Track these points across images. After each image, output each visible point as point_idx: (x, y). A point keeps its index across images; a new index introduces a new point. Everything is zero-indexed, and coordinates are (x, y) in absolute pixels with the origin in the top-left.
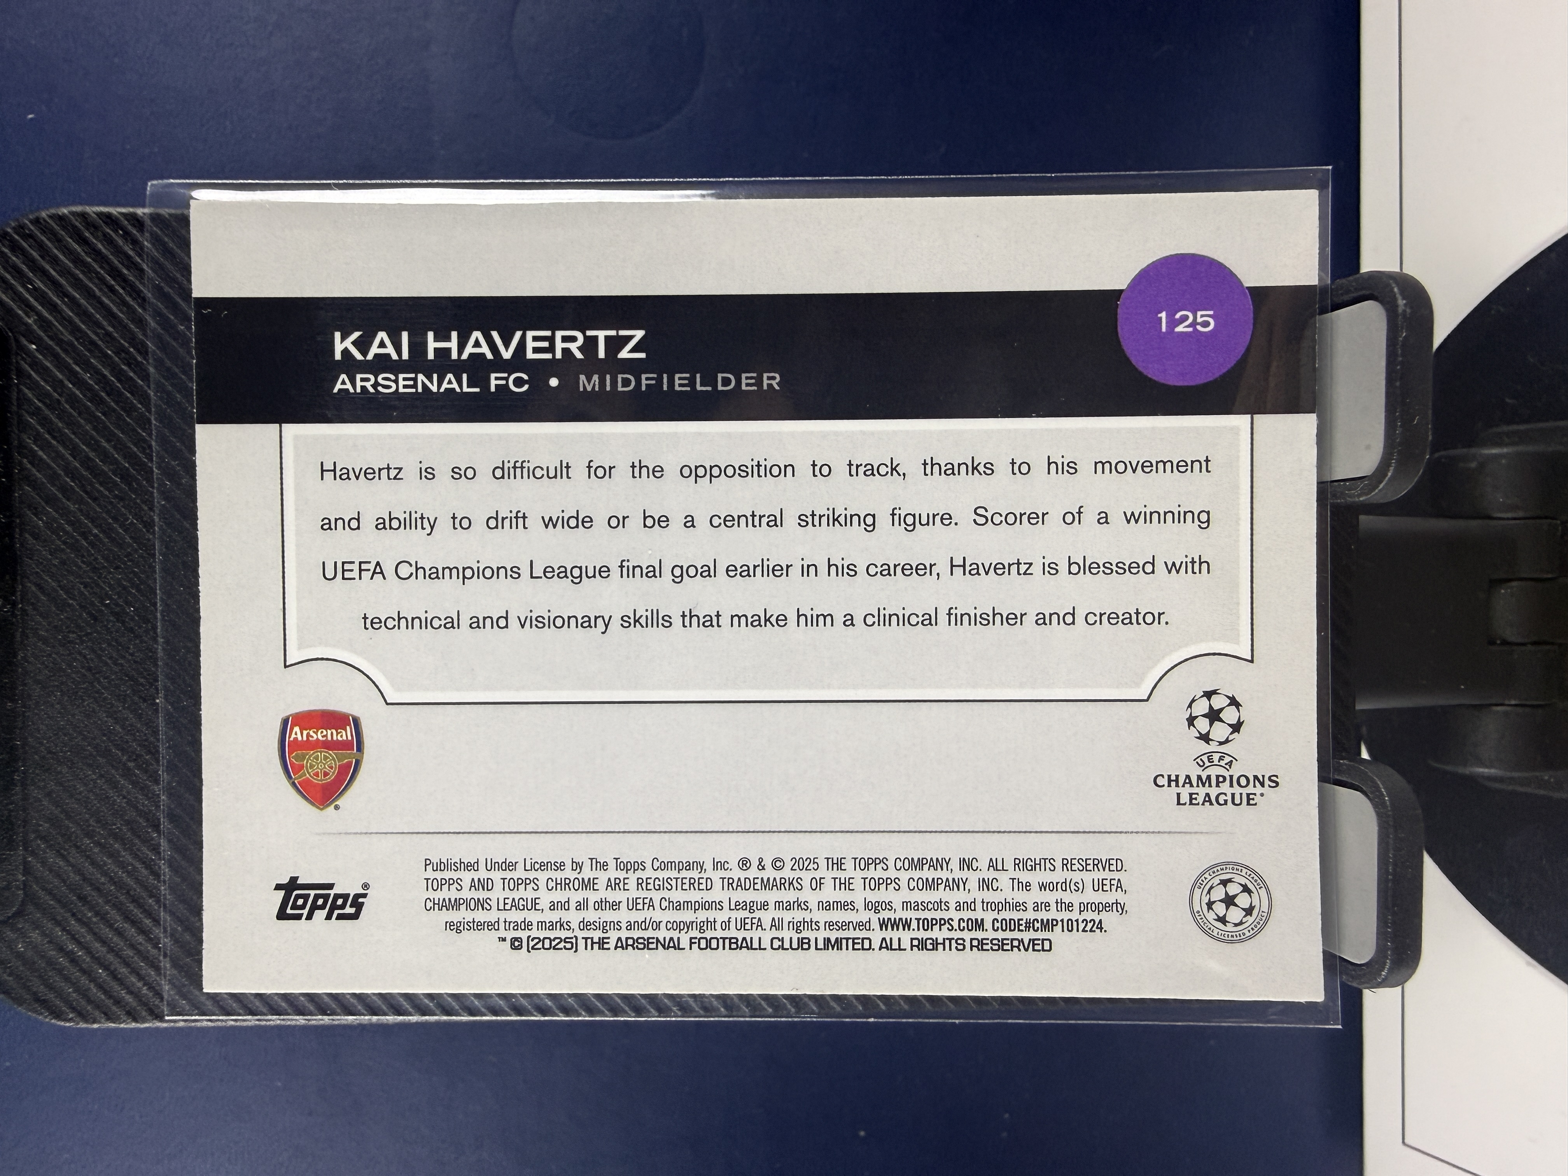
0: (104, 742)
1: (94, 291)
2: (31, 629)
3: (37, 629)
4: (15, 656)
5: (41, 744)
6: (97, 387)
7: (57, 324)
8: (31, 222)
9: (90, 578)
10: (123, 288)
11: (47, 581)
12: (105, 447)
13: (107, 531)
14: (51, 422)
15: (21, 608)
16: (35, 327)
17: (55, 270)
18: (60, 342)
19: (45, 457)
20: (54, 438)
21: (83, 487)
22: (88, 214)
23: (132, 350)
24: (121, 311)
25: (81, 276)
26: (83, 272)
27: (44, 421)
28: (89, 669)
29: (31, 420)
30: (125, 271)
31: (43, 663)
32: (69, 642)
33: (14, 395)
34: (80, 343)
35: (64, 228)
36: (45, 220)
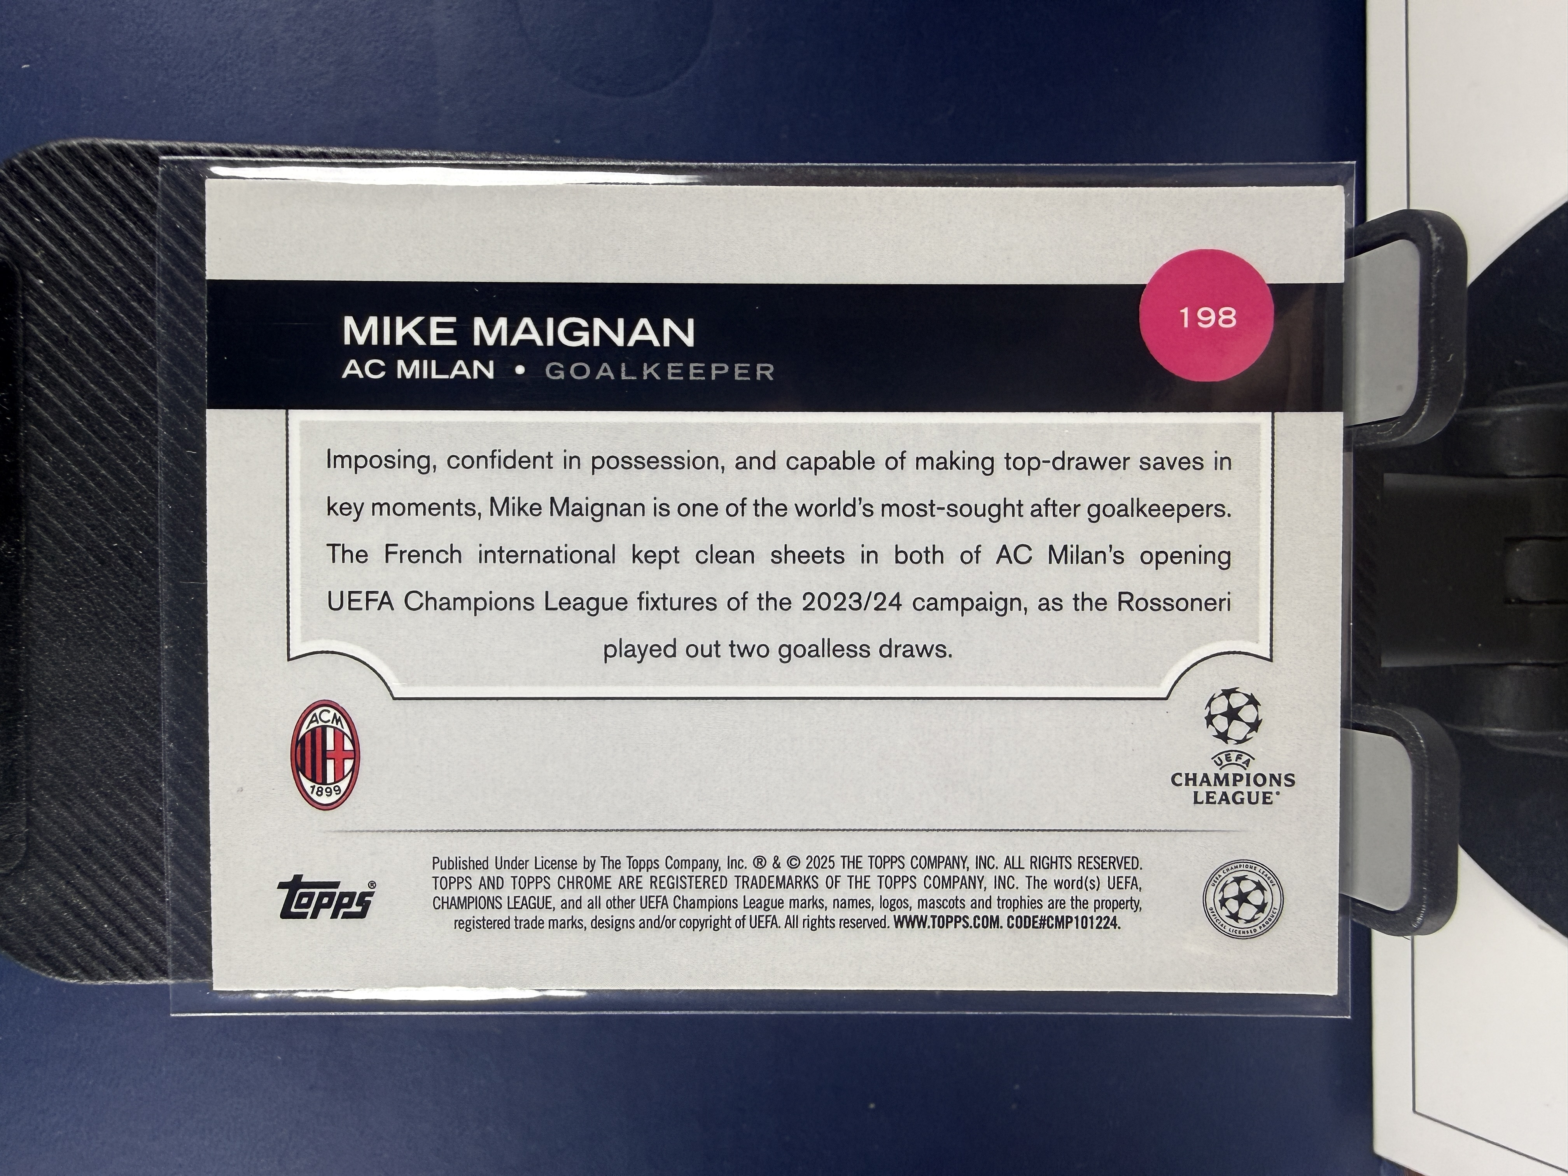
0: (109, 688)
1: (103, 225)
2: (37, 573)
3: (42, 572)
4: (19, 601)
5: (46, 690)
6: (106, 324)
7: (65, 258)
8: (39, 154)
9: (98, 520)
10: (135, 223)
11: (52, 523)
12: (113, 385)
13: (116, 472)
14: (59, 361)
15: (25, 550)
16: (43, 262)
17: (63, 203)
18: (69, 278)
19: (51, 395)
20: (61, 376)
21: (90, 426)
22: (98, 146)
23: (142, 286)
24: (131, 246)
25: (91, 210)
26: (93, 206)
27: (51, 358)
28: (96, 614)
29: (38, 357)
30: (136, 205)
31: (48, 608)
32: (76, 586)
33: (20, 332)
34: (89, 279)
35: (73, 161)
36: (53, 152)
